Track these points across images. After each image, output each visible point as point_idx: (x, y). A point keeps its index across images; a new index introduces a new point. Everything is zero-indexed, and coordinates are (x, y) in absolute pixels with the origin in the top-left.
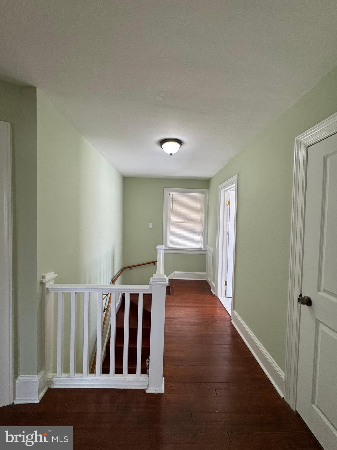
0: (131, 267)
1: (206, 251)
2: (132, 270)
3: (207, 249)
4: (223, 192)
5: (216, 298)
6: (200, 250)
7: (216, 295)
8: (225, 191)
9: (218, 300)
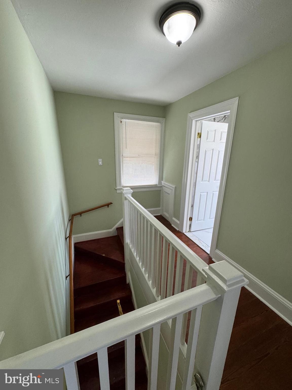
0: (80, 214)
1: (161, 187)
2: (82, 216)
3: (162, 185)
4: (195, 122)
5: (182, 234)
6: (155, 186)
7: (180, 231)
8: (196, 121)
9: (184, 236)
